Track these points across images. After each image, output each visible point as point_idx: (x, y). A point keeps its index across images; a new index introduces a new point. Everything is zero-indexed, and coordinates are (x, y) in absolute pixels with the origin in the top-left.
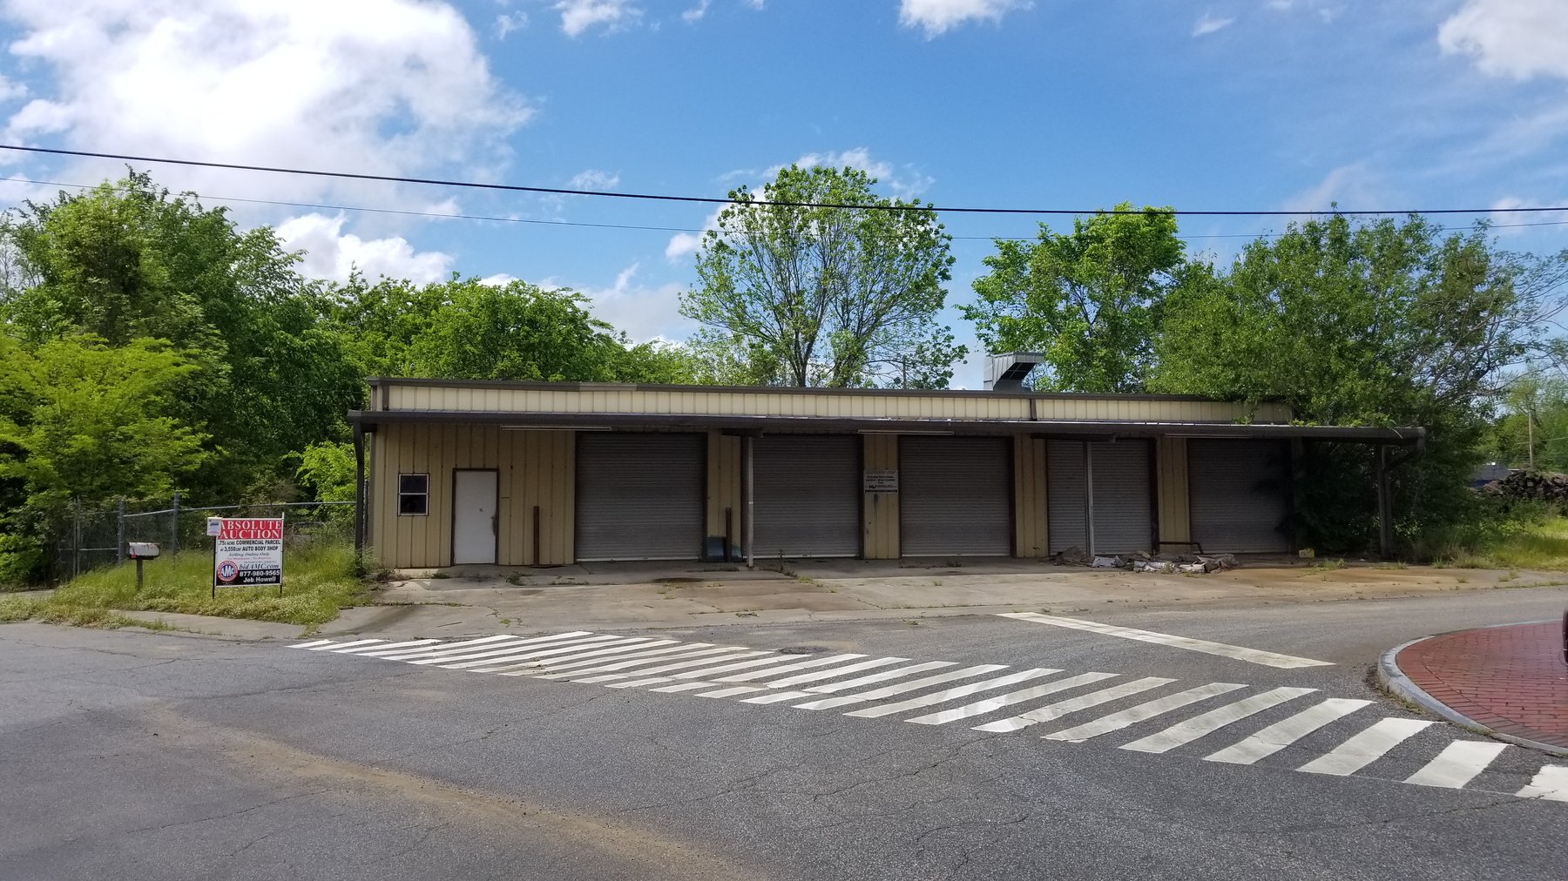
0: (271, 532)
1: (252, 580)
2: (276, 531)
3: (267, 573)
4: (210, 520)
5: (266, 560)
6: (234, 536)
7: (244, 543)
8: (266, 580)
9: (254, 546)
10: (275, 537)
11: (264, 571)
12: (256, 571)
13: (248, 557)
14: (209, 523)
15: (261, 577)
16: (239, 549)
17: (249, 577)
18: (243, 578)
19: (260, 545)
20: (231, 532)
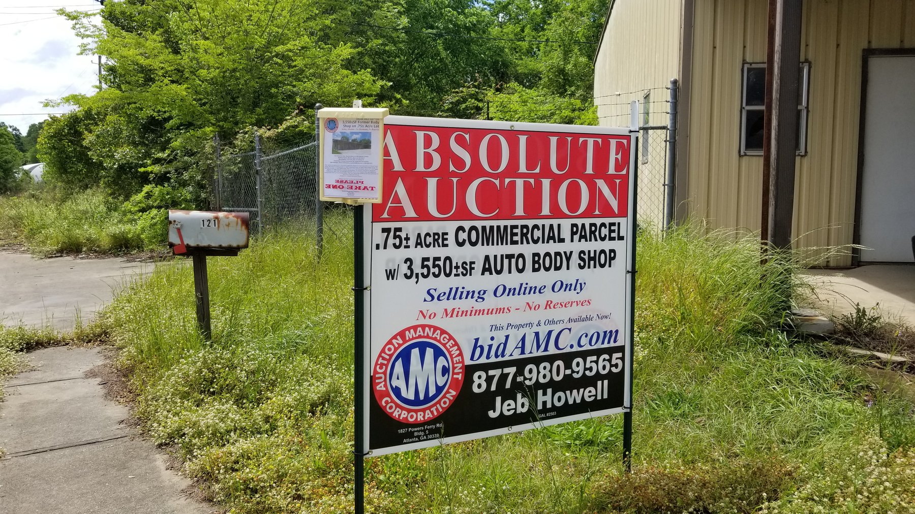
0: (592, 187)
1: (521, 404)
2: (610, 181)
3: (579, 368)
4: (332, 123)
5: (574, 311)
6: (443, 204)
7: (487, 237)
8: (575, 396)
9: (527, 249)
10: (607, 211)
11: (568, 358)
12: (537, 361)
13: (505, 301)
14: (326, 139)
15: (556, 386)
16: (467, 269)
17: (509, 395)
18: (487, 400)
19: (553, 247)
20: (432, 183)
